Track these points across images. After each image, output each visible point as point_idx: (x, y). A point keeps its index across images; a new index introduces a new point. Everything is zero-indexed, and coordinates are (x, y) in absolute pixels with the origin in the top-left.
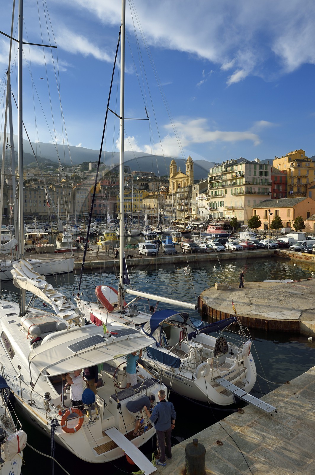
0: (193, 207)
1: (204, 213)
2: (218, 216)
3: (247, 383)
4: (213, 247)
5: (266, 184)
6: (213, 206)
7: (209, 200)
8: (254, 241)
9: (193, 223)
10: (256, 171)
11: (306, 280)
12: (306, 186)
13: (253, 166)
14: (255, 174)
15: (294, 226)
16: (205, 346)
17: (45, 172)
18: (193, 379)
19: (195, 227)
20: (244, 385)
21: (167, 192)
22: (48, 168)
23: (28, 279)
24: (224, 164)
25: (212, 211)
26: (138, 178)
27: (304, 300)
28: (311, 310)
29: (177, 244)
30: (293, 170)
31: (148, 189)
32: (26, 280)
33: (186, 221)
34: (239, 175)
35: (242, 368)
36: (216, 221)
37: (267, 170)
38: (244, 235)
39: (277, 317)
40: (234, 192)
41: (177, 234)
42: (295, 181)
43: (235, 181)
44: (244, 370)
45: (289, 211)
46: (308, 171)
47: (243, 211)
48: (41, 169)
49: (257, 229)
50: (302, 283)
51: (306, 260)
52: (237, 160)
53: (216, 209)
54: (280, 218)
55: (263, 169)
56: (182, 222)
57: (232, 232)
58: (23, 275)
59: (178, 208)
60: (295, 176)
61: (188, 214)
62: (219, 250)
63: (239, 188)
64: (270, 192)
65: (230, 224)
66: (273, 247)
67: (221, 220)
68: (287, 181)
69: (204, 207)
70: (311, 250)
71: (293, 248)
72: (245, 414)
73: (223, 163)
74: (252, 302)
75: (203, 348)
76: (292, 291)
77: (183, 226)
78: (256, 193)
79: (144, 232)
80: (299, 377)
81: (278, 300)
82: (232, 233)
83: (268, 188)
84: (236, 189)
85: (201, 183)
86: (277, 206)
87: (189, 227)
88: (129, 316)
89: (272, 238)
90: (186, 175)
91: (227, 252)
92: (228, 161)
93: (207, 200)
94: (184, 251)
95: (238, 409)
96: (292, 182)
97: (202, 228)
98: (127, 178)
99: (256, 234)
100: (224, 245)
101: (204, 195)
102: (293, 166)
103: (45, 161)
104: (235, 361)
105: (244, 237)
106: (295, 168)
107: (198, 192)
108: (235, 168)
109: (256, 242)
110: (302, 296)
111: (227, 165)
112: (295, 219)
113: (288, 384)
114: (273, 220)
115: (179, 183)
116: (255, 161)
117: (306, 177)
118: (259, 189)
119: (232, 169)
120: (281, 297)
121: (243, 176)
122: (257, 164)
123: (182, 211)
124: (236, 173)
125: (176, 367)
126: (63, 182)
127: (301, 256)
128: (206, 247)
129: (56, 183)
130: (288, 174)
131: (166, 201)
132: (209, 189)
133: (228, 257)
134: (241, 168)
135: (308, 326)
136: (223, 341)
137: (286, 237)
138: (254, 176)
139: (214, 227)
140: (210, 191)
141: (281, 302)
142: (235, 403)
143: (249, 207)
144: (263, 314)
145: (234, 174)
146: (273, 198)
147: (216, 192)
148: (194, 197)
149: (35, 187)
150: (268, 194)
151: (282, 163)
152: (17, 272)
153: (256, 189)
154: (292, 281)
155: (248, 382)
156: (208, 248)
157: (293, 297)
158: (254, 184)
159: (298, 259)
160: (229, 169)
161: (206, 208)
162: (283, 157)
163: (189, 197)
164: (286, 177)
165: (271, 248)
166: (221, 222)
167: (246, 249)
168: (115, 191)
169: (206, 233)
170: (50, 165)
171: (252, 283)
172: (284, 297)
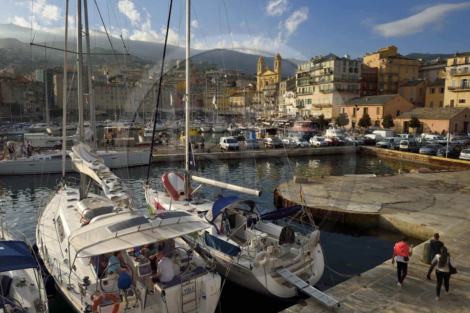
0: (281, 105)
1: (291, 110)
2: (305, 113)
3: (312, 275)
4: (297, 142)
5: (355, 81)
6: (301, 103)
7: (296, 98)
8: (339, 137)
9: (279, 121)
10: (345, 68)
11: (390, 176)
12: (397, 84)
13: (342, 62)
14: (344, 71)
15: (382, 124)
16: (269, 235)
17: (132, 69)
18: (251, 268)
19: (282, 125)
20: (309, 277)
21: (255, 89)
22: (135, 65)
23: (84, 161)
24: (313, 61)
25: (300, 108)
26: (226, 76)
27: (386, 194)
28: (392, 203)
29: (261, 140)
30: (384, 67)
31: (235, 87)
32: (82, 162)
33: (272, 119)
34: (328, 71)
35: (307, 259)
36: (303, 119)
37: (357, 66)
38: (330, 132)
39: (356, 210)
40: (322, 89)
41: (262, 131)
42: (386, 78)
43: (323, 77)
44: (310, 261)
45: (378, 109)
46: (399, 69)
47: (331, 108)
48: (128, 65)
49: (345, 126)
50: (385, 178)
51: (392, 157)
52: (326, 56)
53: (304, 107)
54: (368, 116)
55: (353, 66)
56: (268, 120)
57: (319, 129)
58: (80, 158)
59: (265, 106)
60: (386, 74)
61: (275, 112)
62: (302, 145)
63: (327, 84)
64: (360, 89)
65: (316, 122)
66: (359, 144)
67: (308, 118)
68: (378, 78)
69: (291, 105)
70: (398, 147)
71: (379, 145)
72: (308, 306)
73: (311, 59)
74: (330, 195)
75: (267, 237)
76: (374, 186)
77: (269, 124)
78: (345, 90)
79: (229, 129)
80: (371, 270)
81: (358, 193)
82: (319, 131)
83: (358, 86)
84: (324, 86)
85: (288, 80)
86: (366, 104)
87: (275, 125)
88: (194, 204)
89: (360, 136)
90: (274, 72)
91: (310, 148)
92: (317, 58)
93: (295, 98)
94: (267, 146)
95: (301, 300)
96: (382, 79)
97: (288, 125)
98: (214, 75)
99: (343, 132)
100: (308, 141)
101: (292, 93)
102: (384, 62)
103: (133, 58)
104: (300, 252)
105: (330, 134)
106: (386, 65)
107: (285, 89)
108: (323, 64)
109: (341, 138)
110: (385, 191)
111: (316, 62)
112: (384, 117)
113: (359, 277)
114: (361, 117)
115: (266, 81)
116: (345, 57)
117: (397, 74)
118: (348, 86)
119: (320, 66)
120: (361, 191)
121: (331, 73)
122: (347, 60)
123: (268, 109)
124: (325, 69)
125: (234, 256)
126: (150, 79)
127: (387, 153)
128: (289, 143)
129: (142, 80)
130: (379, 71)
131: (253, 98)
132: (296, 86)
133: (311, 153)
134: (330, 64)
135: (387, 219)
136: (290, 230)
137: (374, 134)
138: (343, 73)
139: (301, 124)
140: (298, 89)
141: (361, 195)
142: (298, 295)
143: (337, 105)
144: (341, 207)
145: (323, 70)
146: (362, 95)
147: (303, 89)
148: (281, 94)
149: (121, 84)
150: (358, 92)
151: (373, 60)
152: (75, 155)
153: (345, 86)
154: (375, 175)
155: (314, 275)
156: (291, 144)
157: (375, 191)
158: (344, 81)
159: (385, 156)
160: (318, 65)
161: (293, 105)
162: (374, 53)
163: (276, 95)
164: (377, 74)
165: (357, 145)
166: (308, 120)
167: (331, 145)
168: (201, 88)
169: (292, 130)
170: (137, 62)
171: (333, 177)
172: (364, 190)
